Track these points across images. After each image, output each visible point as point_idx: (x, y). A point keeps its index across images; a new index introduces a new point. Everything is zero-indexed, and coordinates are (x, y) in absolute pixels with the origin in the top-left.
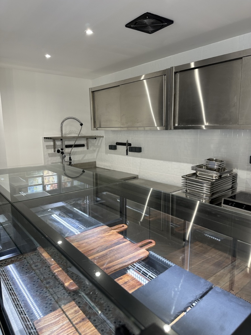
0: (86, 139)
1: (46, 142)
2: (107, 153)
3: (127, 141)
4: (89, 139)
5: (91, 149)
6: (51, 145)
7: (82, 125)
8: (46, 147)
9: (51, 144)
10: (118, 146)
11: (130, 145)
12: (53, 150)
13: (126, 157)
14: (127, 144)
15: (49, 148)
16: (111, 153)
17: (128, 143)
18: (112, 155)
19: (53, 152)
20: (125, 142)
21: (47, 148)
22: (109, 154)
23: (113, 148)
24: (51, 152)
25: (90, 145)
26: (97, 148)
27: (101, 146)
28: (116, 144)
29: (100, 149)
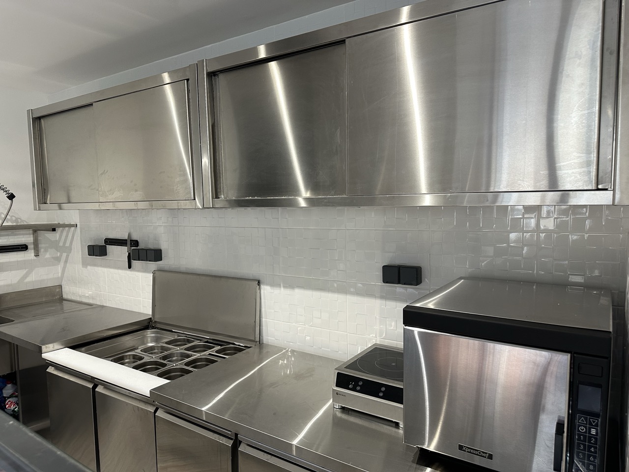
0: (31, 232)
2: (85, 264)
3: (129, 235)
4: (41, 233)
5: (46, 255)
7: (11, 197)
10: (110, 248)
11: (135, 243)
13: (129, 273)
14: (129, 243)
16: (95, 265)
17: (131, 240)
18: (96, 268)
20: (125, 236)
22: (91, 265)
23: (98, 250)
25: (42, 246)
26: (63, 253)
27: (73, 247)
28: (104, 243)
29: (70, 254)
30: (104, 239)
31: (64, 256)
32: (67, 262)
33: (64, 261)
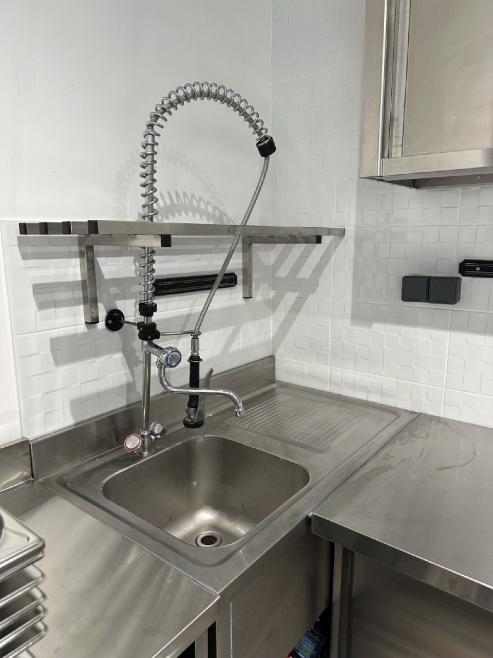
1: (31, 262)
5: (260, 296)
6: (70, 279)
7: (267, 148)
8: (36, 292)
9: (71, 271)
12: (80, 314)
15: (56, 304)
19: (82, 328)
21: (42, 306)
24: (71, 330)
25: (256, 276)
26: (288, 293)
27: (322, 280)
28: (460, 272)
29: (311, 295)
30: (461, 261)
31: (290, 298)
32: (299, 310)
33: (288, 308)
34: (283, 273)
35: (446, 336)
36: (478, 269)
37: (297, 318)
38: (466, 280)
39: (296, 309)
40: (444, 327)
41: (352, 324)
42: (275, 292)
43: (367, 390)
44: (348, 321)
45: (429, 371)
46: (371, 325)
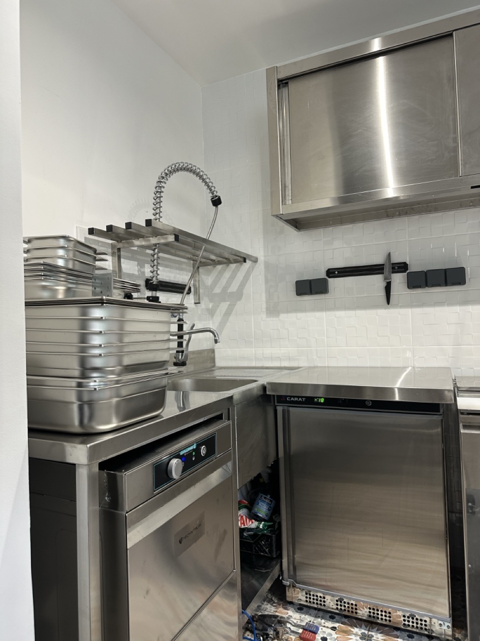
3: (388, 257)
7: (216, 202)
11: (404, 266)
14: (387, 268)
17: (392, 264)
26: (222, 303)
27: (245, 291)
28: (327, 276)
29: (238, 302)
30: (327, 270)
31: (224, 306)
32: (230, 314)
33: (223, 313)
34: (217, 290)
35: (323, 315)
36: (336, 273)
37: (230, 319)
38: (331, 280)
39: (228, 313)
40: (321, 310)
41: (267, 317)
42: (212, 304)
43: (279, 359)
44: (264, 316)
45: (316, 339)
46: (279, 315)
